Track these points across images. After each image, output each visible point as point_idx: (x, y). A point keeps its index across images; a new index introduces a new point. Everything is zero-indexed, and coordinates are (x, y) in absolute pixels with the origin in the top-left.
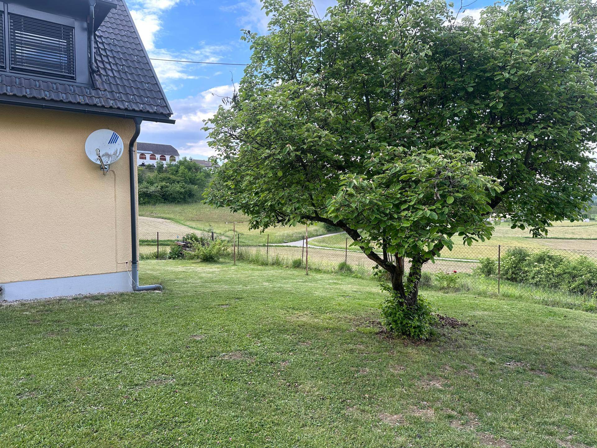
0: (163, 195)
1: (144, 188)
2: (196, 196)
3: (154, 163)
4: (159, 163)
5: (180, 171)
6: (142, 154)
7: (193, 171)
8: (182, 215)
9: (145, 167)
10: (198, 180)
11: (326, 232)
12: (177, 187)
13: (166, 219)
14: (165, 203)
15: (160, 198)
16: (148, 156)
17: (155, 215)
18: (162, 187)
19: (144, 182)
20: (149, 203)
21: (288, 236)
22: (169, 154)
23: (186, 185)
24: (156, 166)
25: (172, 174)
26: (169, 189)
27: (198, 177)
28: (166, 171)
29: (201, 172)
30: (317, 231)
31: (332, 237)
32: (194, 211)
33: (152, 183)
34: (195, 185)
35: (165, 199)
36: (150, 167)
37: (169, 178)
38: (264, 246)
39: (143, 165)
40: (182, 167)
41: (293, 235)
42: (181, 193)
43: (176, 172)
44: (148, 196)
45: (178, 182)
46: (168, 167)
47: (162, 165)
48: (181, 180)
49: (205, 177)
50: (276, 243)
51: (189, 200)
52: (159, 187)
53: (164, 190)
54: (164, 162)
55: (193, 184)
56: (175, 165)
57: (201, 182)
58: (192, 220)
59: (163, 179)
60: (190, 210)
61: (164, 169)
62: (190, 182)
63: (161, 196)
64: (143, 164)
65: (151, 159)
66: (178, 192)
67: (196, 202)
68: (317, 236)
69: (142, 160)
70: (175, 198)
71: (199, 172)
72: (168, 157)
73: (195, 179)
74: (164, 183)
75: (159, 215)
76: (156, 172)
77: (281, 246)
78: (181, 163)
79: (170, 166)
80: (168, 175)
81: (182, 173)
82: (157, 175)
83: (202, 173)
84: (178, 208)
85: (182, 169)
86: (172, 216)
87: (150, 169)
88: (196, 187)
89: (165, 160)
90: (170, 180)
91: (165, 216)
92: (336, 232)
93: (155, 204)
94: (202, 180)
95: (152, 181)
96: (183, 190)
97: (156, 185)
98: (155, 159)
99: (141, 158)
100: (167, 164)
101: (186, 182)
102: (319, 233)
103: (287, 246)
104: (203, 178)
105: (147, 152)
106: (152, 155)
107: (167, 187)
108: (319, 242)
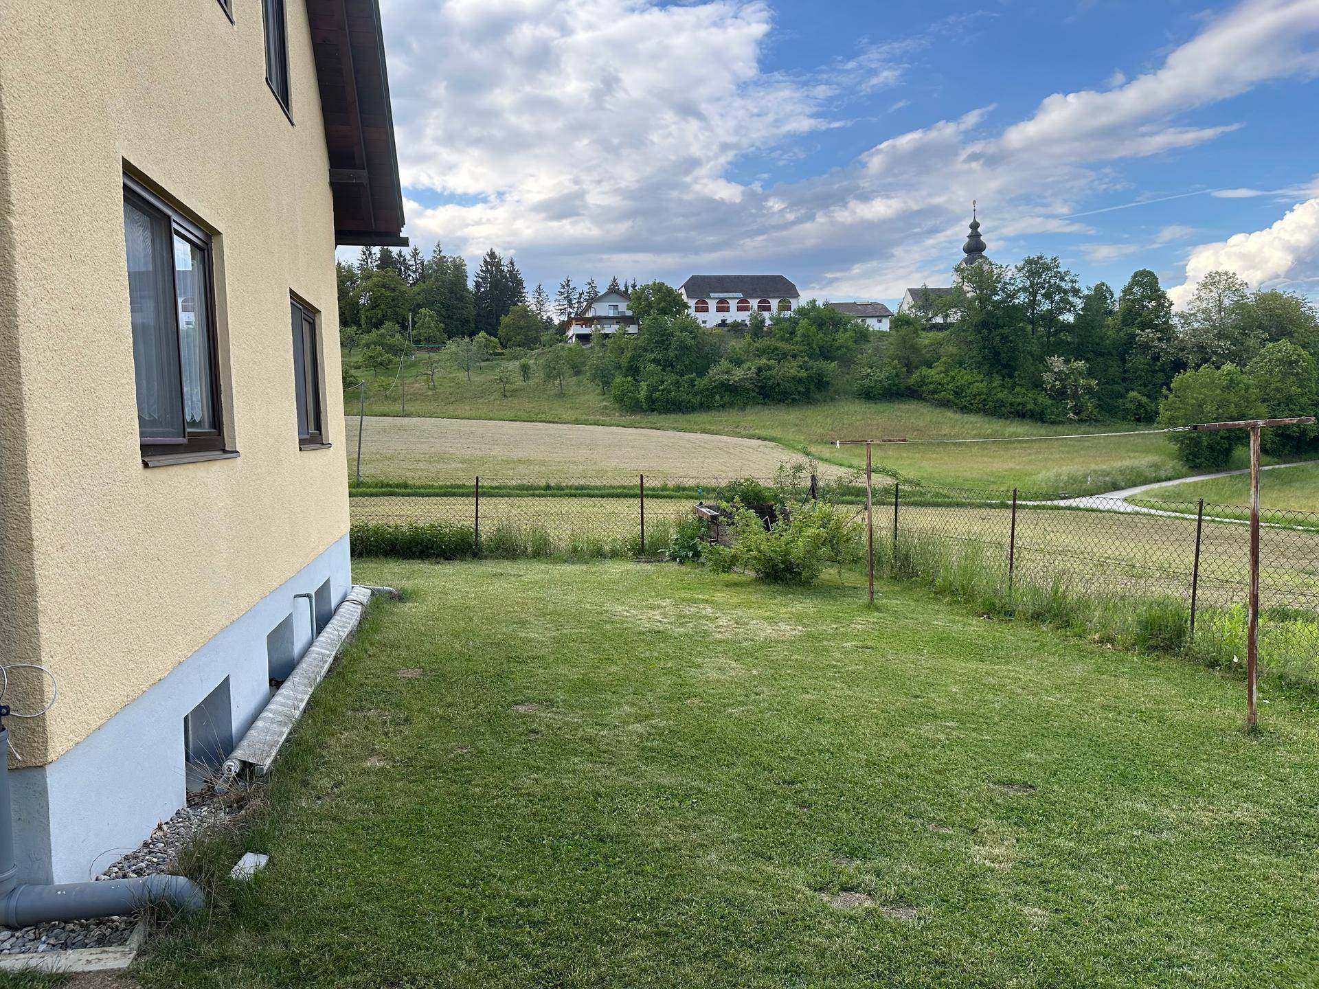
0: (762, 388)
1: (722, 372)
2: (833, 385)
3: (744, 317)
4: (756, 317)
5: (800, 331)
6: (722, 301)
7: (828, 329)
8: (800, 431)
9: (726, 329)
10: (839, 348)
11: (1184, 469)
12: (792, 369)
13: (765, 439)
14: (764, 404)
15: (754, 394)
16: (733, 304)
17: (743, 433)
18: (759, 370)
19: (723, 360)
20: (732, 405)
21: (1073, 479)
22: (777, 295)
23: (811, 363)
24: (747, 323)
25: (782, 339)
26: (774, 372)
27: (838, 344)
28: (770, 333)
29: (846, 330)
30: (1156, 466)
31: (1204, 484)
32: (829, 421)
33: (738, 363)
34: (832, 361)
35: (766, 396)
36: (737, 328)
37: (776, 349)
38: (1003, 506)
39: (723, 323)
40: (804, 322)
41: (1085, 477)
42: (800, 381)
43: (791, 333)
44: (731, 391)
45: (795, 356)
46: (775, 325)
47: (763, 321)
48: (801, 352)
49: (855, 342)
50: (1036, 498)
51: (817, 396)
52: (753, 370)
53: (764, 374)
54: (766, 314)
55: (827, 358)
56: (790, 319)
57: (846, 354)
58: (822, 440)
59: (761, 352)
60: (818, 419)
61: (765, 329)
62: (821, 355)
63: (757, 391)
64: (723, 321)
65: (739, 309)
66: (794, 378)
67: (832, 399)
68: (1159, 480)
69: (721, 314)
70: (786, 392)
71: (841, 330)
72: (774, 303)
73: (831, 346)
74: (764, 361)
75: (752, 432)
76: (748, 336)
77: (1051, 508)
78: (802, 312)
79: (777, 321)
80: (773, 342)
81: (804, 335)
82: (749, 344)
83: (848, 334)
84: (792, 416)
85: (803, 327)
86: (777, 433)
87: (736, 331)
88: (833, 364)
89: (768, 309)
90: (776, 352)
91: (765, 433)
92: (1218, 471)
93: (743, 408)
94: (847, 348)
95: (738, 358)
96: (803, 374)
97: (746, 366)
98: (746, 309)
99: (719, 309)
100: (771, 319)
101: (810, 356)
102: (1163, 474)
103: (1069, 508)
104: (850, 343)
105: (731, 295)
106: (742, 301)
107: (770, 368)
108: (1166, 497)
